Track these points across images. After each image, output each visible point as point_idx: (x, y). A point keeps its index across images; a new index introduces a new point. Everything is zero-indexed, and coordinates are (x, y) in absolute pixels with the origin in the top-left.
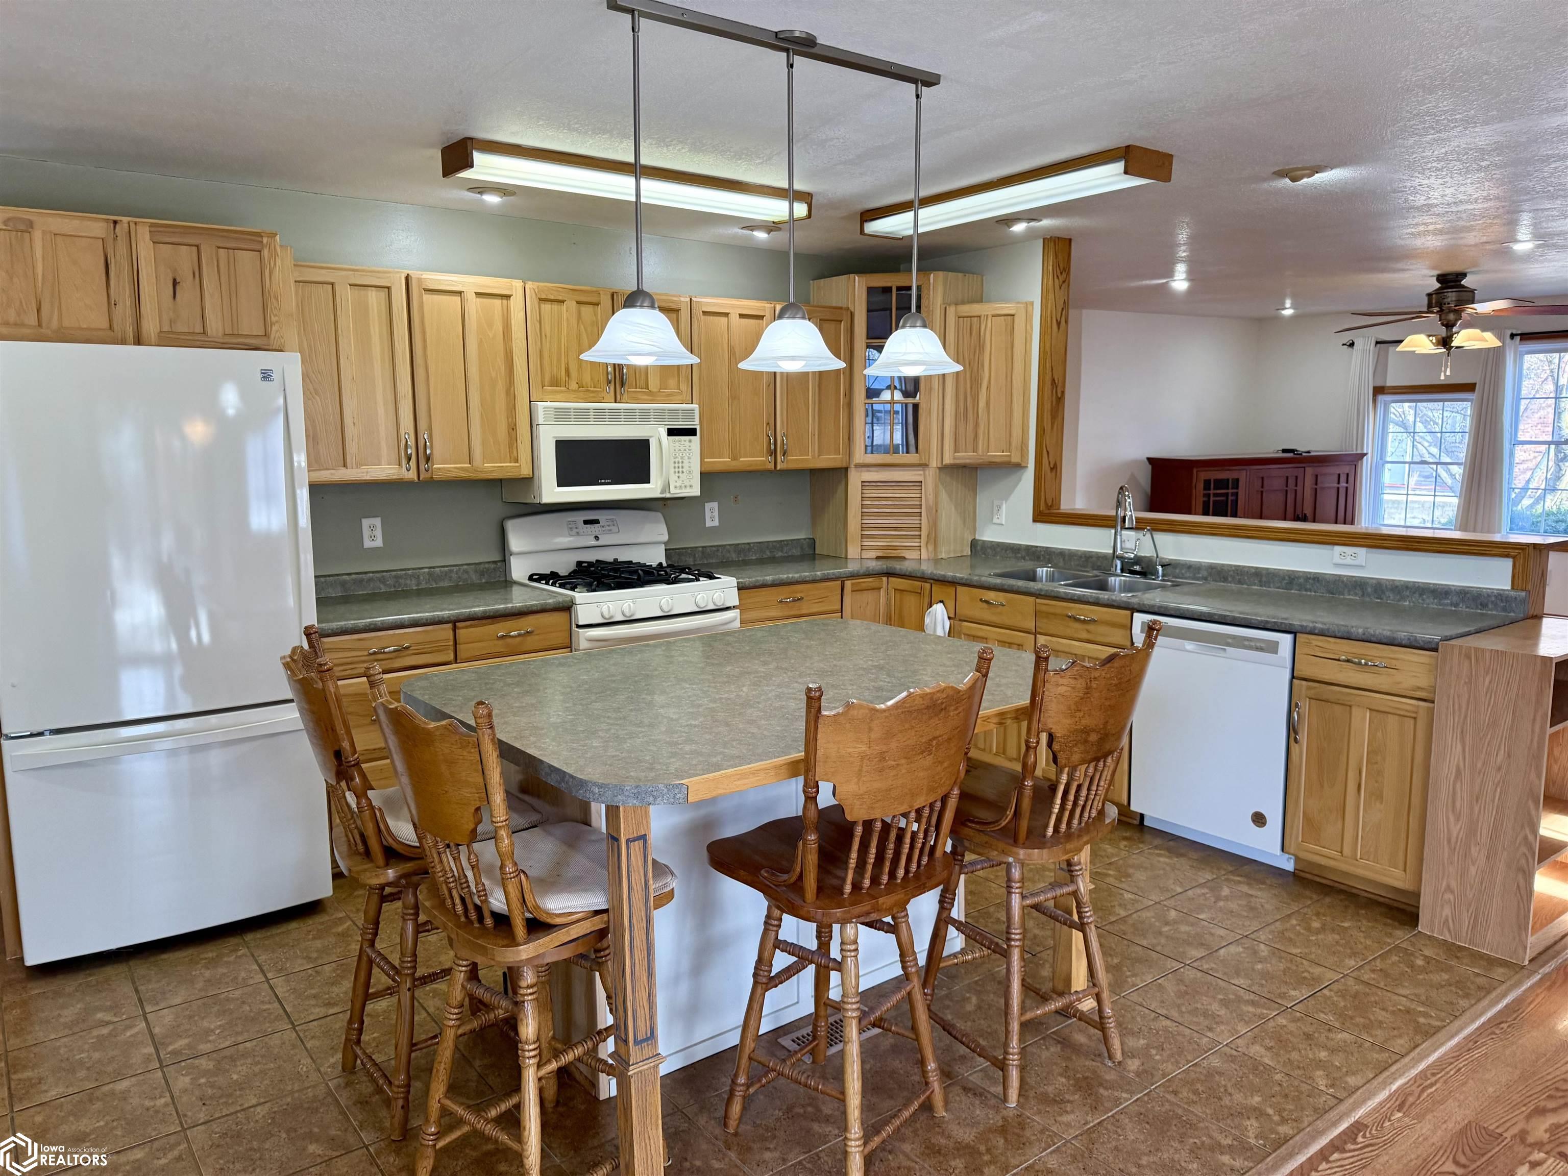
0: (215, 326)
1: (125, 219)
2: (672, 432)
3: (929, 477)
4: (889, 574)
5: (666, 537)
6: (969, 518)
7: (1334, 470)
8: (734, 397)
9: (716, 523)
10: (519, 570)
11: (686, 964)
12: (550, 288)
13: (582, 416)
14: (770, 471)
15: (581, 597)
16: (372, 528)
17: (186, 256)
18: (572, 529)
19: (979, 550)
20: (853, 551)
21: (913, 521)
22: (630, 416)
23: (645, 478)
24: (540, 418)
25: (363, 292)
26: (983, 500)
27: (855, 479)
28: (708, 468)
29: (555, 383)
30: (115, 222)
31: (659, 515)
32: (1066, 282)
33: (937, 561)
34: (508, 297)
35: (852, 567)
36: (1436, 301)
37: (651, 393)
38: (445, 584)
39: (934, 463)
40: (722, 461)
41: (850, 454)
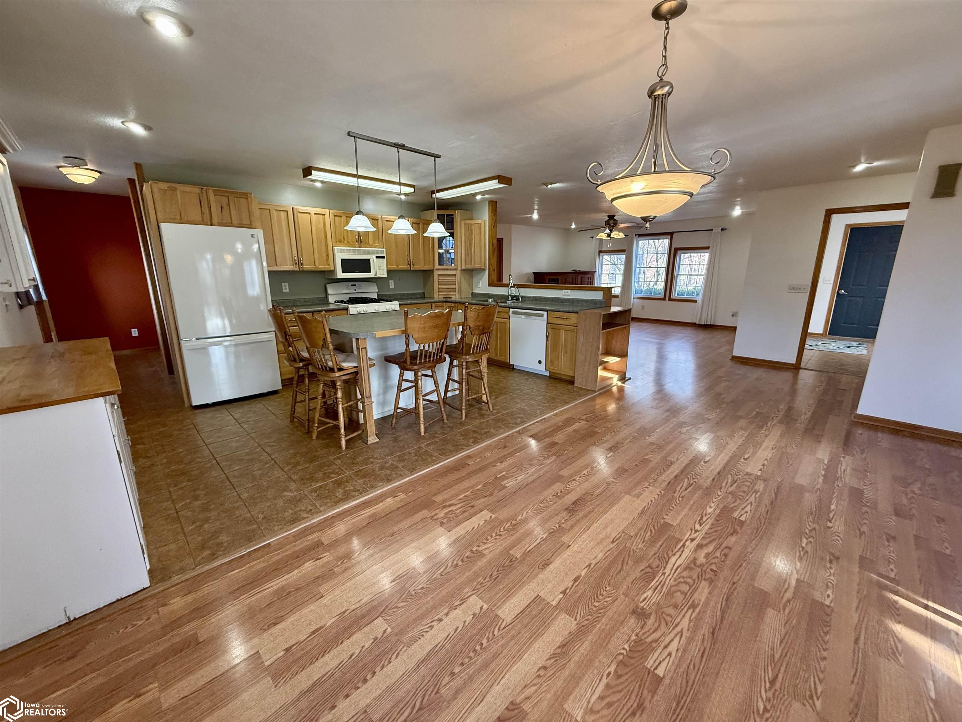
0: (235, 222)
1: (205, 188)
2: (377, 257)
3: (458, 273)
4: (446, 302)
5: (377, 291)
6: (471, 285)
7: (587, 276)
8: (396, 247)
9: (393, 287)
10: (331, 299)
11: (381, 391)
12: (337, 212)
13: (349, 252)
14: (408, 270)
15: (350, 306)
16: (285, 286)
17: (224, 200)
18: (347, 287)
19: (474, 295)
20: (436, 296)
21: (453, 286)
22: (364, 252)
23: (369, 271)
24: (336, 252)
25: (279, 212)
26: (475, 280)
27: (436, 273)
28: (389, 269)
29: (340, 241)
30: (202, 189)
31: (375, 284)
32: (495, 214)
33: (461, 298)
34: (324, 215)
35: (435, 300)
36: (607, 223)
37: (370, 245)
38: (309, 303)
39: (459, 268)
40: (394, 267)
41: (434, 266)
